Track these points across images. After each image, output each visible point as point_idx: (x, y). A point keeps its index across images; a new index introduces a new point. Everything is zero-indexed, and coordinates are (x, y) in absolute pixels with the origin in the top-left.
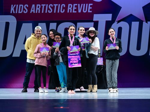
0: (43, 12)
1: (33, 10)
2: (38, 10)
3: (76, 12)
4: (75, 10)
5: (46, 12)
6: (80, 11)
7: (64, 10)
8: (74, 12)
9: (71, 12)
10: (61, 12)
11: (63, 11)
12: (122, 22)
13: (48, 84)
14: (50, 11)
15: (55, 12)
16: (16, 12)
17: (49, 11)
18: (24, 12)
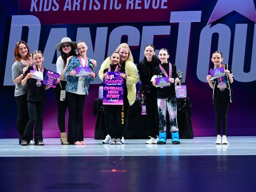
0: (84, 9)
1: (68, 5)
2: (76, 6)
3: (140, 8)
4: (139, 5)
5: (90, 9)
6: (147, 7)
7: (120, 5)
8: (137, 8)
9: (132, 8)
10: (116, 8)
11: (118, 6)
12: (218, 25)
13: (94, 131)
14: (97, 7)
15: (105, 8)
16: (40, 10)
17: (95, 7)
18: (54, 9)
